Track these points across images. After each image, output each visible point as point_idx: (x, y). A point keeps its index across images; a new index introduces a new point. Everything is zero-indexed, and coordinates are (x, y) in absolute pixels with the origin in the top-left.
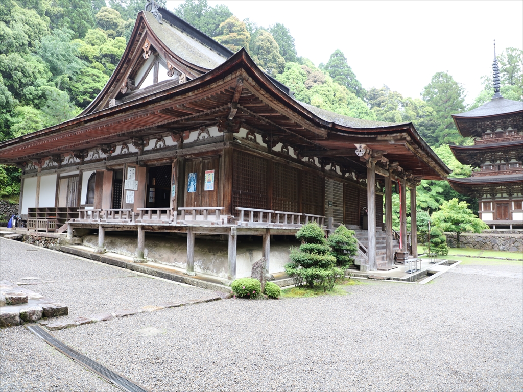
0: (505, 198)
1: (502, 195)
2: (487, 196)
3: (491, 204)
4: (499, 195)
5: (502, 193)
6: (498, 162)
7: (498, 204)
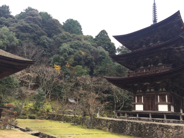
0: (152, 92)
1: (150, 90)
2: (139, 91)
3: (142, 97)
4: (148, 90)
5: (150, 89)
6: (149, 66)
7: (147, 97)
